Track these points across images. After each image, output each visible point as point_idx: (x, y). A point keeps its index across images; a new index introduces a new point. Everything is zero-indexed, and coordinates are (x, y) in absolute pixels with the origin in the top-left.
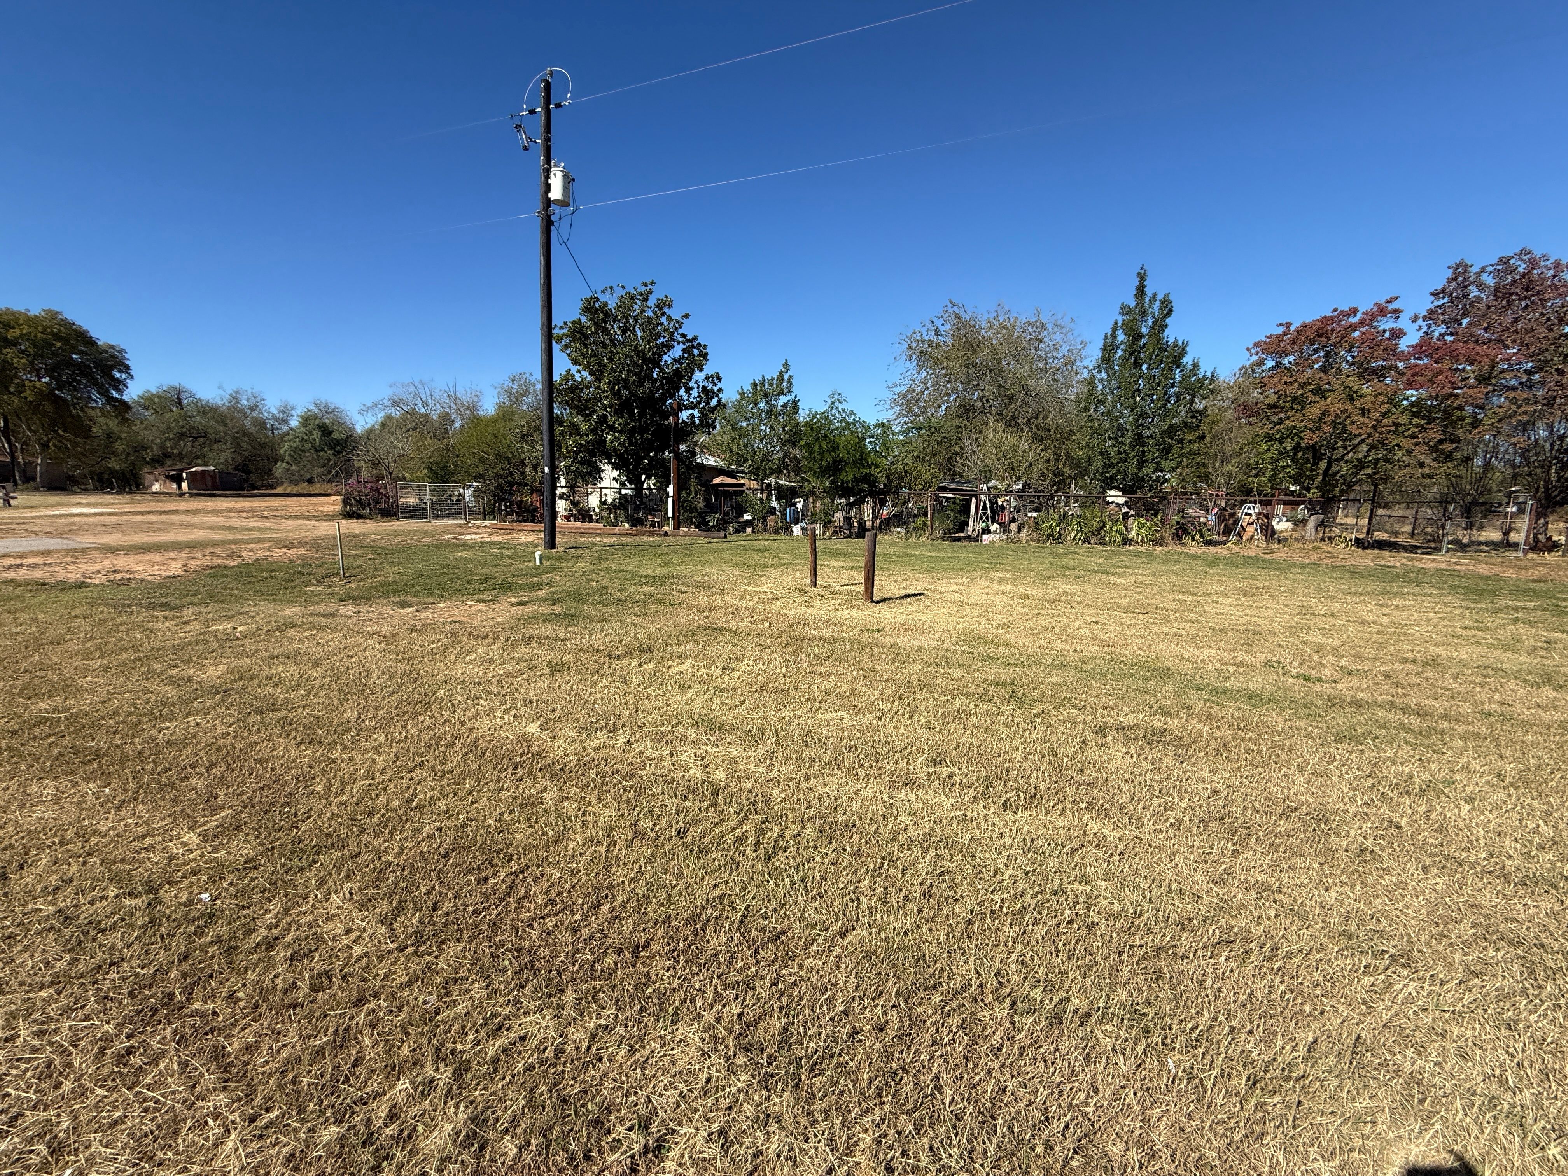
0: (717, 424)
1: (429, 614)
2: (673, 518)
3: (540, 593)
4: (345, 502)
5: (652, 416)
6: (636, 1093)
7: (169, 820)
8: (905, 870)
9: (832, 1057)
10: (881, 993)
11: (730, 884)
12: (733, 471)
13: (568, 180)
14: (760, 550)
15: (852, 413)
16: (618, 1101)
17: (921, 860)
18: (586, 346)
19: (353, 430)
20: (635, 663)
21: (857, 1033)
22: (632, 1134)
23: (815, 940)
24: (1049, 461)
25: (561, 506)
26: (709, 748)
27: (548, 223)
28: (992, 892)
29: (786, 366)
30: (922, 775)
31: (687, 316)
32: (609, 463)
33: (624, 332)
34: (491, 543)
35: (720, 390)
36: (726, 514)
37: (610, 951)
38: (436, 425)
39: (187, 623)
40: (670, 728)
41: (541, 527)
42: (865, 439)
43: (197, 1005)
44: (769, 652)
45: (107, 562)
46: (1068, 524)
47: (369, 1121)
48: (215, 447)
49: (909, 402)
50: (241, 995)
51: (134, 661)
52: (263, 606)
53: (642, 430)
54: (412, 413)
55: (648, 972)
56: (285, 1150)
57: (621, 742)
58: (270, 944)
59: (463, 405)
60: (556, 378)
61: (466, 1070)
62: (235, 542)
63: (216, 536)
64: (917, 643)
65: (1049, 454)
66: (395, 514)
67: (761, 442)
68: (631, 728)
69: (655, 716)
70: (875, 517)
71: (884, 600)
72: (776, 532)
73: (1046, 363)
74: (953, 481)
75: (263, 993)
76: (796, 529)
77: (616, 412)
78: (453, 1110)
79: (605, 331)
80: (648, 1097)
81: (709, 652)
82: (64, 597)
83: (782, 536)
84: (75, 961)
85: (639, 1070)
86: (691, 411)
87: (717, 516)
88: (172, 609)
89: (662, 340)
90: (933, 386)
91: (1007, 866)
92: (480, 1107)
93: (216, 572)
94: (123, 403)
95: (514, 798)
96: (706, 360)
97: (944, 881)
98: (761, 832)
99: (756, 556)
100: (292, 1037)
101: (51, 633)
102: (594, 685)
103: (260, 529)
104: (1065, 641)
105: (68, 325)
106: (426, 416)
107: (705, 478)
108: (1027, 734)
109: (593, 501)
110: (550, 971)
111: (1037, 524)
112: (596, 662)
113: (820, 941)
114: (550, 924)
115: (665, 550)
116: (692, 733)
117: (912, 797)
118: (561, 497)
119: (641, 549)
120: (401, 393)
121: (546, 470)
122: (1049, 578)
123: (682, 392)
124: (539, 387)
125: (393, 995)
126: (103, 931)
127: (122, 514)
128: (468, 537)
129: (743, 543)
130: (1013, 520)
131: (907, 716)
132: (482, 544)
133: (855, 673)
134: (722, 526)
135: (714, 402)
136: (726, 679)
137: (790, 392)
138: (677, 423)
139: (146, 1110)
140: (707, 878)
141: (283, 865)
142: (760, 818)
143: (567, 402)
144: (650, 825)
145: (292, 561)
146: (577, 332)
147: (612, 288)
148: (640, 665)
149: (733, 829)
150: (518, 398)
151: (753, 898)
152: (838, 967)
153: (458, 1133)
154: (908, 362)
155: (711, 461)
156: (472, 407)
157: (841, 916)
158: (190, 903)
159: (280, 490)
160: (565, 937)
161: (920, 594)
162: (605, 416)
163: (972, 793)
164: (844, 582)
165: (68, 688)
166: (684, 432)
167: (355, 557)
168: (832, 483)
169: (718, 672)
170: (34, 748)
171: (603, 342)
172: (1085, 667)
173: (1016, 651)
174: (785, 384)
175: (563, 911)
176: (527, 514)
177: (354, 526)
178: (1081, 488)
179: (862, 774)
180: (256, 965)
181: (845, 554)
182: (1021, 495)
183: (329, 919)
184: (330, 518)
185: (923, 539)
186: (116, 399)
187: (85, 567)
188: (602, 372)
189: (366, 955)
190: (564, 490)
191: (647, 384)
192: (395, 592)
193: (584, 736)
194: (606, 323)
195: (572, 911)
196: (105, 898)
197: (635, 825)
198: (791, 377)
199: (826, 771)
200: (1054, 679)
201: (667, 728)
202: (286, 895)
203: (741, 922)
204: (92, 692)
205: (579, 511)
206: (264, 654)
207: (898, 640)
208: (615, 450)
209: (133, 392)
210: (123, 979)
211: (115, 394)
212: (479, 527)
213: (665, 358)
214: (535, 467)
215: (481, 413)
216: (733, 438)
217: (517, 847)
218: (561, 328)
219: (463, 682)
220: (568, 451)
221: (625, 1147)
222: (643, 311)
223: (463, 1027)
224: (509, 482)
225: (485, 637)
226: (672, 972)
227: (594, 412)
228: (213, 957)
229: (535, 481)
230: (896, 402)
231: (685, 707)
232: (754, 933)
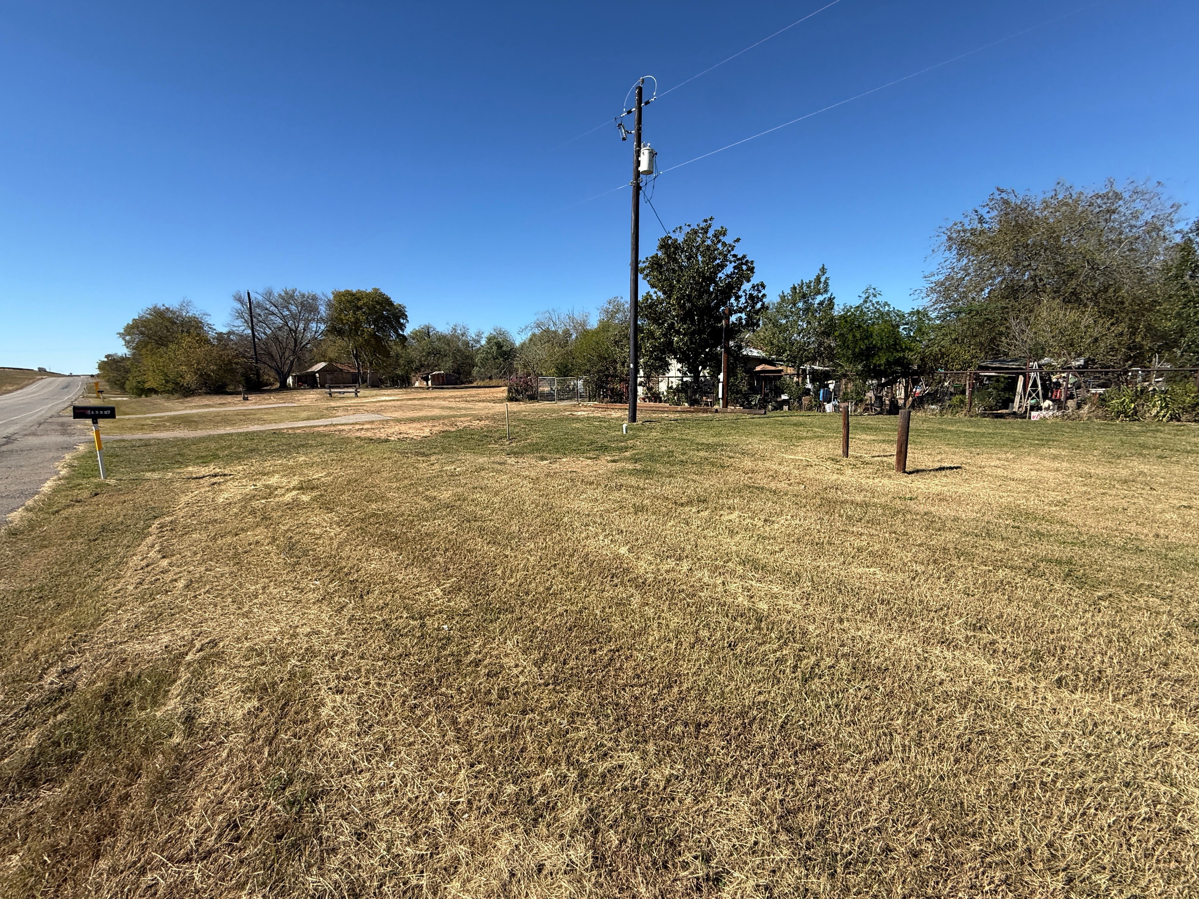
0: (761, 322)
1: (557, 465)
2: (723, 398)
3: (626, 454)
4: (509, 391)
5: (708, 321)
6: (699, 833)
7: (428, 579)
8: (940, 720)
9: (865, 862)
10: (915, 823)
11: (773, 694)
12: (773, 360)
13: (653, 155)
14: (795, 425)
15: (886, 304)
16: (687, 834)
17: (958, 715)
18: (661, 273)
19: (513, 344)
20: (694, 510)
21: (891, 851)
22: (697, 862)
23: (848, 759)
24: (1121, 334)
25: (640, 390)
26: (754, 583)
27: (638, 188)
28: (1043, 764)
29: (823, 270)
30: (960, 637)
31: (738, 240)
32: (675, 358)
33: (689, 259)
34: (594, 418)
35: (764, 295)
36: (766, 395)
37: (679, 722)
38: (561, 337)
39: (432, 464)
40: (722, 563)
41: (627, 406)
42: (898, 326)
43: (444, 689)
44: (804, 510)
45: (397, 428)
46: (1146, 400)
47: (530, 789)
48: (444, 359)
49: (947, 289)
50: (464, 689)
51: (410, 485)
52: (470, 456)
53: (700, 332)
54: (547, 331)
55: (707, 746)
56: (488, 790)
57: (685, 569)
58: (477, 663)
59: (577, 323)
60: (640, 299)
61: (586, 776)
62: (454, 416)
63: (445, 413)
64: (953, 513)
65: (1122, 328)
66: (537, 398)
67: (799, 334)
68: (693, 560)
69: (711, 552)
70: (907, 397)
71: (917, 471)
72: (810, 409)
73: (1121, 233)
74: (995, 360)
75: (476, 692)
76: (829, 407)
77: (681, 320)
78: (578, 800)
79: (675, 260)
80: (709, 839)
81: (753, 505)
82: (380, 447)
83: (815, 412)
84: (391, 649)
85: (701, 817)
86: (739, 315)
87: (758, 397)
88: (426, 456)
89: (718, 261)
90: (976, 271)
91: (1061, 742)
92: (595, 804)
93: (445, 434)
94: (403, 336)
95: (612, 598)
96: (753, 272)
97: (984, 740)
98: (800, 659)
99: (792, 429)
100: (489, 723)
101: (376, 467)
102: (664, 524)
103: (465, 409)
104: (1143, 525)
105: (382, 295)
106: (555, 332)
107: (749, 366)
108: (1089, 615)
109: (663, 387)
110: (638, 725)
111: (1103, 401)
112: (666, 506)
113: (854, 761)
114: (637, 691)
115: (717, 424)
116: (740, 569)
117: (949, 655)
118: (640, 385)
119: (698, 423)
120: (542, 318)
121: (632, 366)
122: (1119, 457)
123: (732, 300)
124: (627, 306)
125: (542, 713)
126: (402, 636)
127: (403, 400)
128: (579, 413)
129: (780, 418)
130: (1071, 397)
131: (943, 580)
132: (588, 418)
133: (887, 535)
134: (763, 404)
135: (759, 306)
136: (768, 529)
137: (826, 291)
138: (727, 325)
139: (423, 742)
140: (753, 685)
141: (482, 617)
142: (798, 646)
143: (646, 315)
144: (708, 635)
145: (482, 429)
146: (656, 264)
147: (680, 228)
148: (698, 512)
149: (775, 651)
150: (612, 315)
151: (792, 710)
152: (871, 788)
153: (582, 816)
154: (947, 252)
155: (755, 353)
156: (583, 324)
157: (874, 745)
158: (439, 629)
159: (475, 384)
160: (647, 703)
161: (956, 468)
162: (673, 324)
163: (1018, 662)
164: (875, 454)
165: (382, 498)
166: (733, 331)
167: (515, 426)
168: (865, 366)
169: (760, 524)
170: (371, 529)
171: (673, 269)
172: (1171, 555)
173: (1074, 529)
174: (821, 285)
175: (645, 684)
176: (617, 397)
177: (514, 406)
178: (1168, 361)
179: (895, 625)
180: (471, 674)
181: (876, 429)
182: (1081, 371)
183: (507, 655)
184: (501, 401)
185: (961, 416)
186: (401, 335)
187: (387, 430)
188: (672, 291)
189: (527, 683)
190: (642, 379)
191: (705, 297)
192: (538, 450)
193: (659, 560)
194: (675, 254)
195: (651, 686)
196: (401, 617)
197: (697, 633)
198: (827, 279)
199: (859, 617)
200: (1127, 564)
201: (719, 563)
202: (484, 635)
203: (782, 727)
204: (393, 501)
205: (652, 394)
206: (470, 486)
207: (932, 509)
208: (679, 348)
209: (408, 331)
210: (411, 664)
211: (401, 332)
212: (586, 407)
213: (720, 275)
214: (623, 364)
215: (588, 328)
216: (774, 334)
217: (614, 633)
218: (644, 262)
219: (579, 513)
220: (646, 351)
221: (692, 870)
222: (704, 242)
223: (584, 747)
224: (606, 375)
225: (592, 483)
226: (724, 751)
227: (665, 321)
228: (450, 663)
229: (623, 373)
230: (932, 290)
231: (734, 548)
232: (793, 739)
